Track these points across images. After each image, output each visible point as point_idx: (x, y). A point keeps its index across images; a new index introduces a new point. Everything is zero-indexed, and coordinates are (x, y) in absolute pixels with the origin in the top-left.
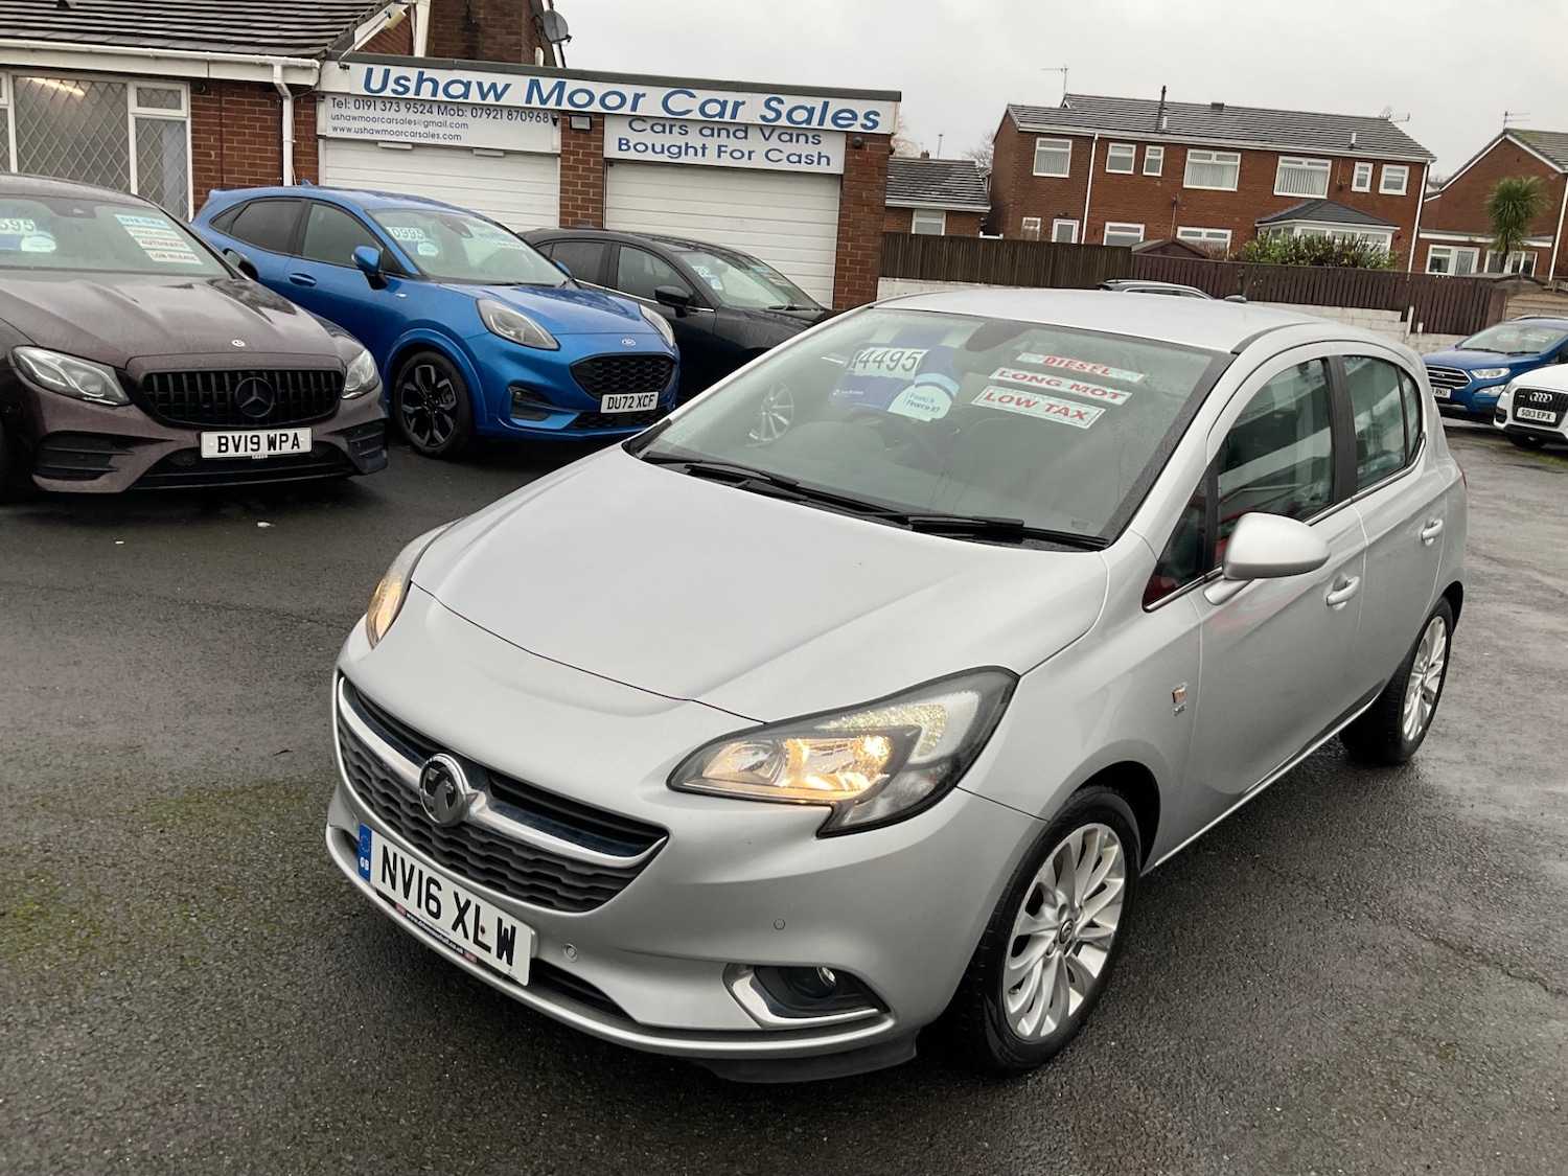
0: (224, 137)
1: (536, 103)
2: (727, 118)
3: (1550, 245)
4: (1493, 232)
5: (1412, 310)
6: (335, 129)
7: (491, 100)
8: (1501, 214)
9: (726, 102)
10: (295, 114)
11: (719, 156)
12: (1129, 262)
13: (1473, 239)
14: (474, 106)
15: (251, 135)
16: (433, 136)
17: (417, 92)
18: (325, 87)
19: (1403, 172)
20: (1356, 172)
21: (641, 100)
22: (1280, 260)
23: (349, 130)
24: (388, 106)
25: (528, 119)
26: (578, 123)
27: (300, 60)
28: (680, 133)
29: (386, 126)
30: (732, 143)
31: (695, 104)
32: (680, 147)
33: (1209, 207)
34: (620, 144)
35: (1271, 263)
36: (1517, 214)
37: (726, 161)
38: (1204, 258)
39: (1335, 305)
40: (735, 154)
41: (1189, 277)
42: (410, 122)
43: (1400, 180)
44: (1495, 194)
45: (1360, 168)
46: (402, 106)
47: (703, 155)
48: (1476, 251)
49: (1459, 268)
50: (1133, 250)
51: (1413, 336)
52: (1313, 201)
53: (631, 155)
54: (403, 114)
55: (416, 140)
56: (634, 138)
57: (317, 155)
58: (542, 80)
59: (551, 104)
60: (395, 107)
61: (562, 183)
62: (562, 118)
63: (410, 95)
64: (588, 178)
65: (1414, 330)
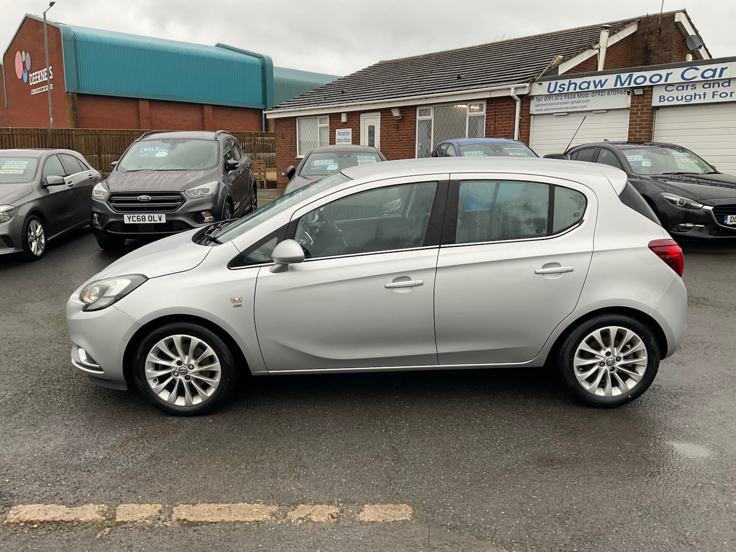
0: (496, 120)
1: (619, 86)
2: (717, 77)
6: (536, 111)
7: (599, 88)
9: (716, 69)
10: (521, 107)
11: (713, 97)
14: (593, 91)
15: (506, 117)
16: (575, 107)
17: (568, 90)
18: (532, 94)
21: (670, 76)
23: (542, 110)
24: (557, 97)
25: (617, 93)
26: (637, 92)
27: (520, 84)
28: (692, 89)
29: (557, 106)
30: (721, 90)
31: (699, 73)
32: (691, 96)
34: (660, 99)
37: (717, 99)
40: (722, 95)
42: (566, 103)
46: (563, 97)
47: (704, 98)
53: (666, 103)
54: (564, 100)
55: (568, 110)
56: (667, 95)
57: (529, 122)
58: (622, 75)
59: (626, 85)
60: (560, 97)
61: (630, 121)
62: (631, 91)
63: (565, 91)
64: (643, 117)
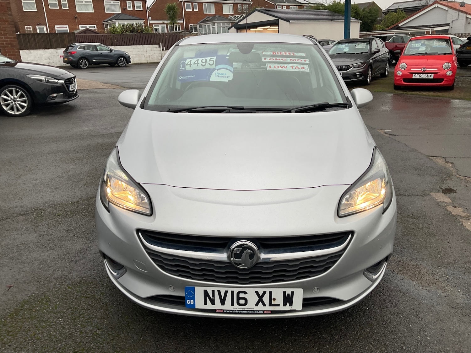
3: (183, 22)
4: (169, 20)
5: (161, 44)
8: (170, 14)
12: (75, 37)
13: (164, 22)
19: (140, 3)
20: (127, 4)
22: (121, 32)
33: (85, 18)
35: (118, 33)
36: (173, 13)
38: (98, 34)
39: (140, 45)
41: (95, 40)
43: (140, 6)
44: (167, 8)
45: (128, 3)
48: (165, 25)
49: (162, 31)
50: (75, 33)
51: (163, 51)
52: (118, 14)
65: (163, 50)
